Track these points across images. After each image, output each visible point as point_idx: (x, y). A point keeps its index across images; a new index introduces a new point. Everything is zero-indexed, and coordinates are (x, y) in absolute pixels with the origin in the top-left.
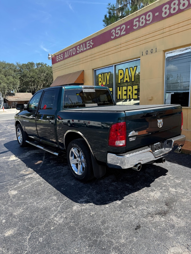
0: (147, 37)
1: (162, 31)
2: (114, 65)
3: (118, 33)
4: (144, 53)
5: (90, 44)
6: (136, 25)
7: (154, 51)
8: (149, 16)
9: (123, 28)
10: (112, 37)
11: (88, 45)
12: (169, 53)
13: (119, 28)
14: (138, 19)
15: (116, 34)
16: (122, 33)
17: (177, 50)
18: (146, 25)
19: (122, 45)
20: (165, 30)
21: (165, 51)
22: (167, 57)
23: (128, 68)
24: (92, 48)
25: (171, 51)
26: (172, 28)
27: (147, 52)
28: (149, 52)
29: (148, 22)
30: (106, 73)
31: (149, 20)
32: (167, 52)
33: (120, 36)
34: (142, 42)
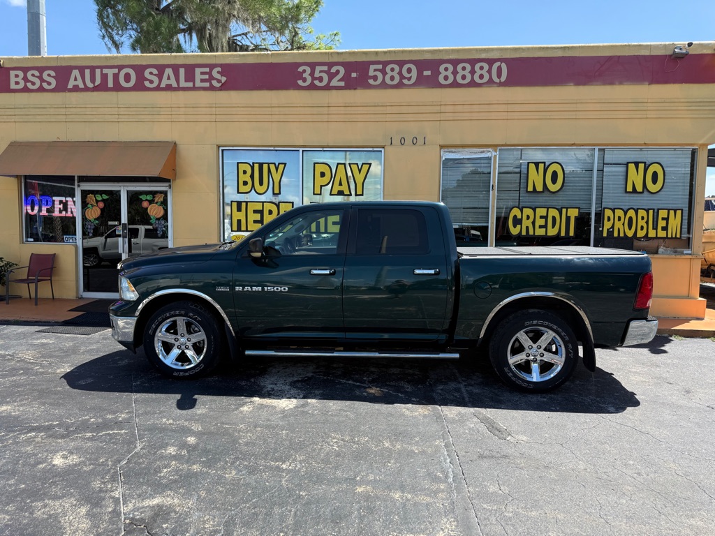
0: (404, 109)
1: (437, 109)
2: (301, 150)
3: (321, 79)
4: (396, 141)
5: (212, 78)
6: (375, 78)
7: (421, 141)
8: (409, 71)
9: (338, 72)
10: (300, 82)
11: (198, 77)
12: (450, 152)
13: (326, 68)
14: (380, 67)
15: (314, 78)
16: (334, 82)
17: (466, 149)
18: (400, 85)
19: (333, 110)
20: (443, 109)
21: (442, 147)
22: (444, 159)
23: (344, 164)
24: (221, 89)
25: (453, 150)
26: (459, 108)
27: (415, 139)
28: (408, 141)
29: (405, 81)
30: (269, 164)
31: (409, 79)
32: (446, 150)
33: (328, 87)
34: (389, 117)
